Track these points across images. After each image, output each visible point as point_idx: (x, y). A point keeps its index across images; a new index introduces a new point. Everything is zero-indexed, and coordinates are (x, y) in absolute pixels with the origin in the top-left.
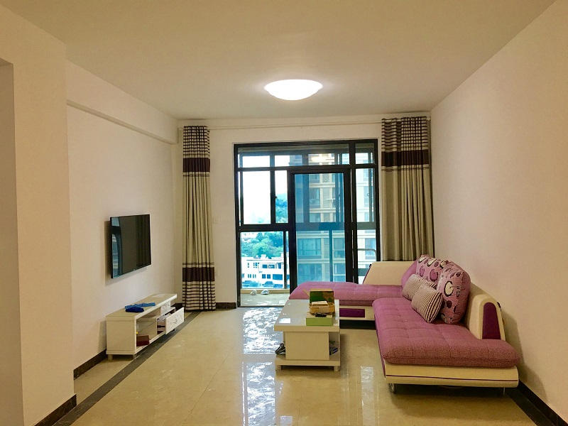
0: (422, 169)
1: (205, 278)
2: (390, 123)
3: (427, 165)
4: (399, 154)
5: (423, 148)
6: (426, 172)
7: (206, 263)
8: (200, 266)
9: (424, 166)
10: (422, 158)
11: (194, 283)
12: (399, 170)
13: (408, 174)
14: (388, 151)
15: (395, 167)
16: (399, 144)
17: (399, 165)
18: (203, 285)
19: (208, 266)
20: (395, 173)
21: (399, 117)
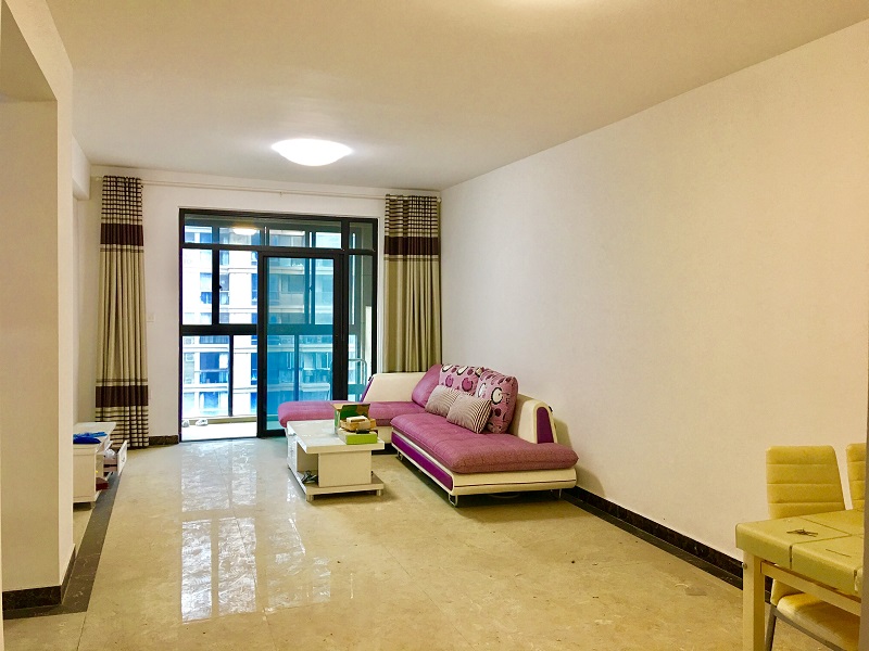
0: (431, 260)
1: (134, 401)
2: (394, 201)
3: (437, 257)
4: (405, 240)
5: (433, 236)
6: (435, 264)
7: (136, 380)
8: (127, 384)
9: (434, 257)
10: (430, 247)
11: (116, 408)
12: (405, 260)
13: (415, 265)
14: (392, 236)
15: (400, 256)
16: (405, 229)
17: (405, 253)
18: (130, 411)
19: (139, 384)
20: (400, 263)
21: (406, 194)
